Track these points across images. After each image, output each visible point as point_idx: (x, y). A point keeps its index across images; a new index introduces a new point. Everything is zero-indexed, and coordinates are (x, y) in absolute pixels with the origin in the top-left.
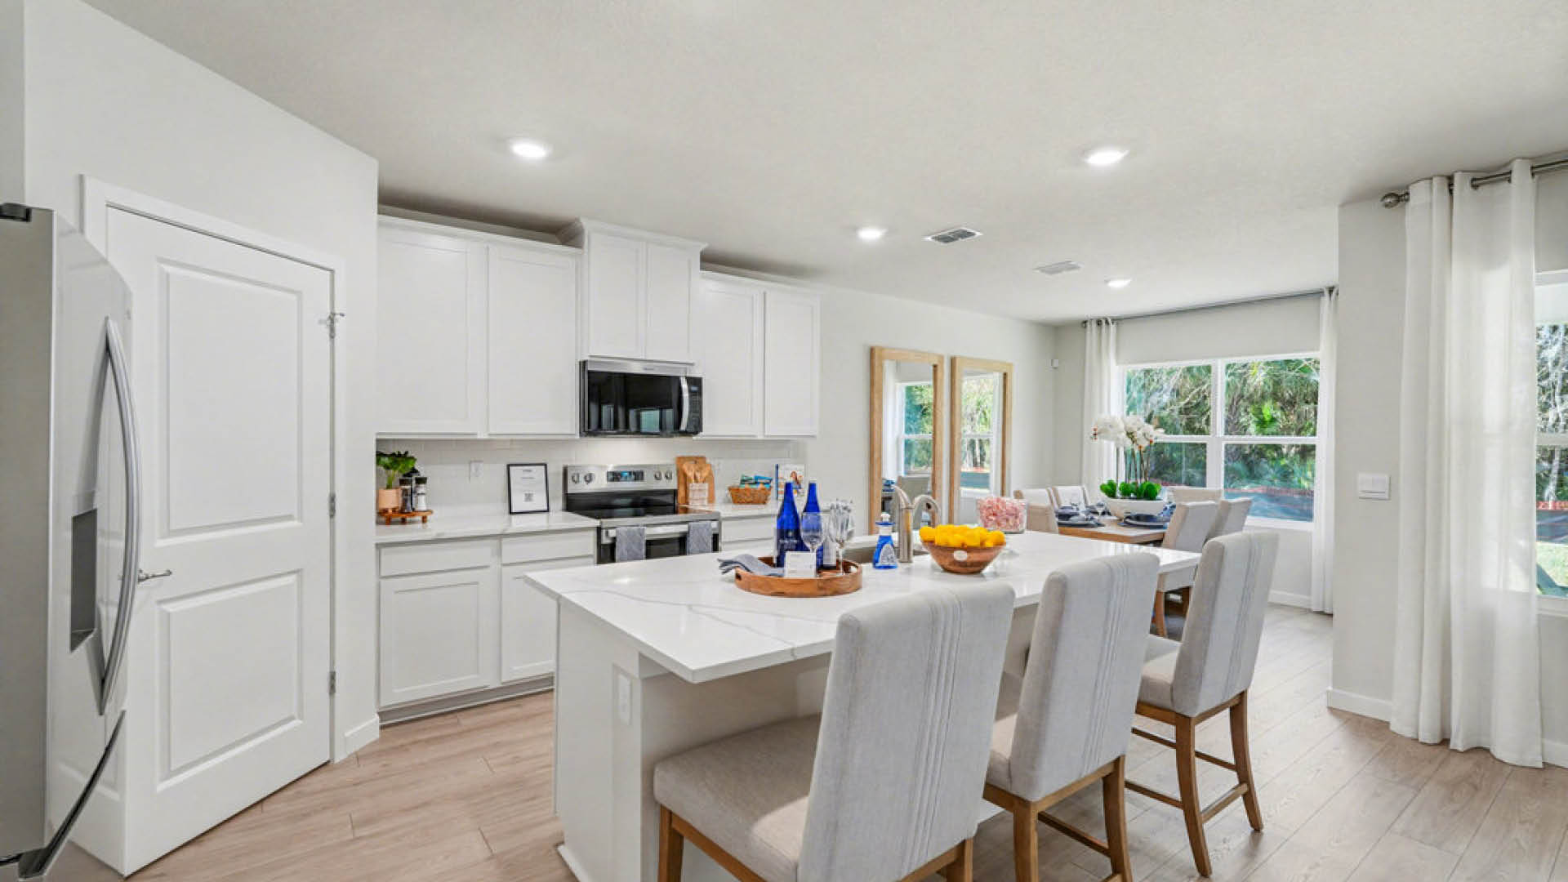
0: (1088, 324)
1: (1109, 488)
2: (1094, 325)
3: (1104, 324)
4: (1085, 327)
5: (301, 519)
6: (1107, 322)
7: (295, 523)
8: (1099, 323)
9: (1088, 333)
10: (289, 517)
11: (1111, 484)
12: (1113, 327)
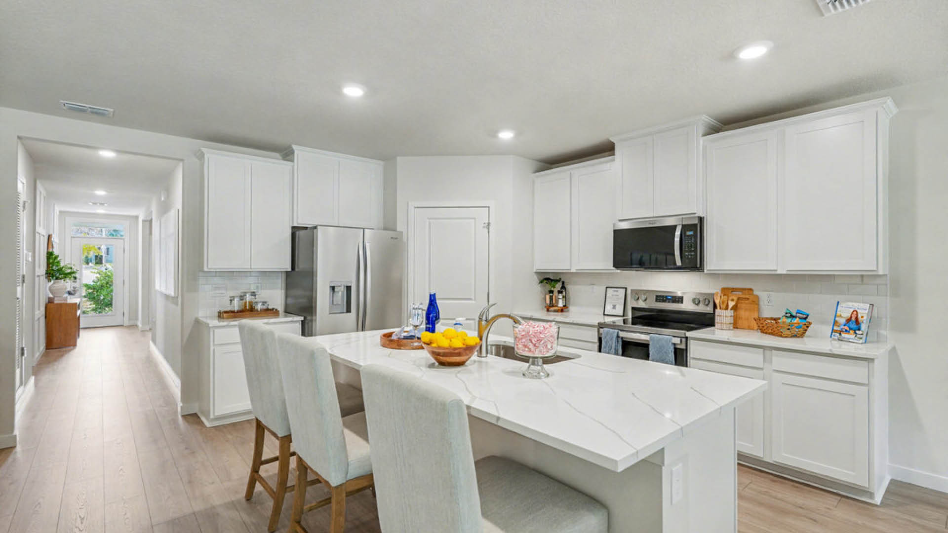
5: (475, 300)
7: (473, 302)
10: (470, 299)
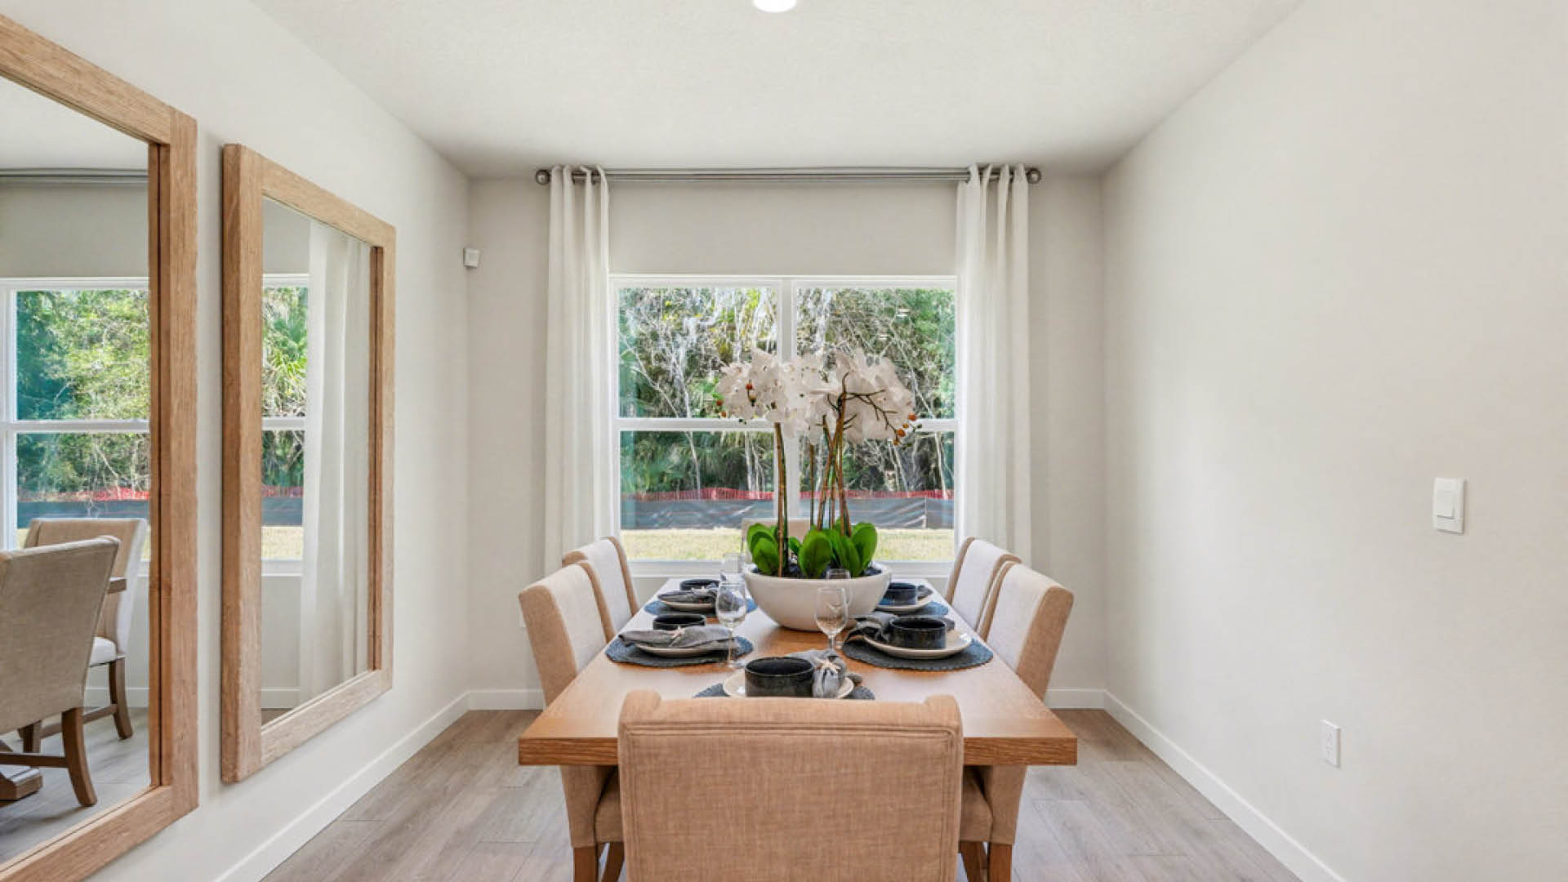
0: (554, 174)
2: (567, 179)
3: (588, 178)
6: (594, 181)
8: (575, 179)
9: (554, 190)
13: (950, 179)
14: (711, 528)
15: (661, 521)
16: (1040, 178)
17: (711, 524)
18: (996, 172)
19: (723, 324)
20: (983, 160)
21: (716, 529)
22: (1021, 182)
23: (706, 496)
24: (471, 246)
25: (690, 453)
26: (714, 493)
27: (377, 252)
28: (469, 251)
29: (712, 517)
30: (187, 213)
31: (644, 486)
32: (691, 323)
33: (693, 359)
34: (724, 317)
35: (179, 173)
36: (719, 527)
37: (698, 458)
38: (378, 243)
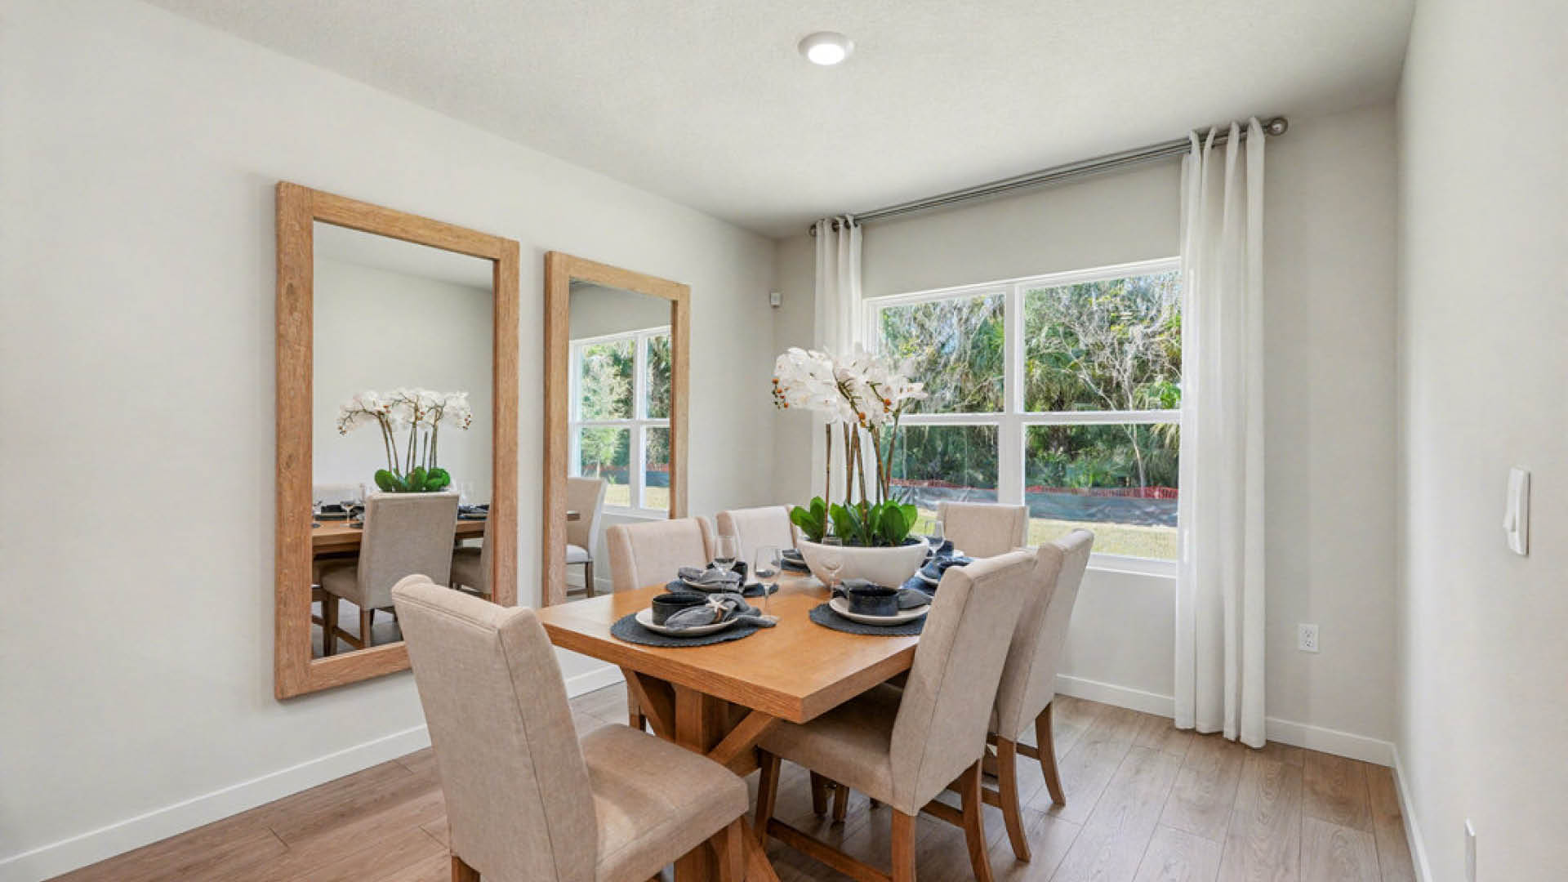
0: (818, 227)
1: (811, 518)
2: (828, 228)
3: (841, 225)
4: (815, 235)
6: (847, 226)
8: (835, 227)
9: (819, 239)
11: (818, 509)
12: (855, 232)
13: (1171, 153)
14: (1150, 525)
15: (1100, 515)
16: (1286, 127)
17: (1150, 522)
18: (1224, 133)
19: (1172, 329)
20: (1202, 125)
21: (1154, 526)
22: (1257, 137)
23: (1149, 495)
24: (776, 291)
25: (1134, 455)
26: (1157, 493)
27: (675, 303)
28: (773, 295)
29: (1151, 515)
30: (511, 297)
31: (1086, 484)
32: (1137, 331)
33: (1142, 365)
34: (1171, 322)
35: (506, 276)
36: (1158, 525)
37: (1143, 458)
38: (674, 298)
